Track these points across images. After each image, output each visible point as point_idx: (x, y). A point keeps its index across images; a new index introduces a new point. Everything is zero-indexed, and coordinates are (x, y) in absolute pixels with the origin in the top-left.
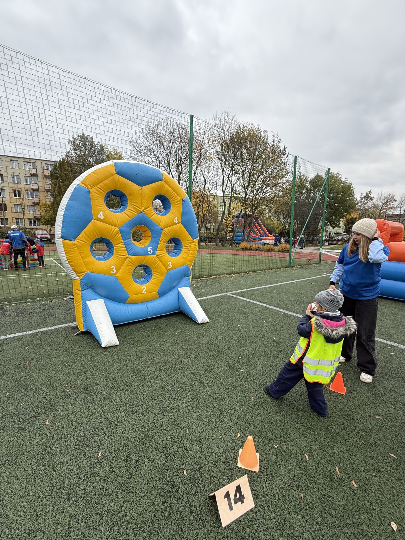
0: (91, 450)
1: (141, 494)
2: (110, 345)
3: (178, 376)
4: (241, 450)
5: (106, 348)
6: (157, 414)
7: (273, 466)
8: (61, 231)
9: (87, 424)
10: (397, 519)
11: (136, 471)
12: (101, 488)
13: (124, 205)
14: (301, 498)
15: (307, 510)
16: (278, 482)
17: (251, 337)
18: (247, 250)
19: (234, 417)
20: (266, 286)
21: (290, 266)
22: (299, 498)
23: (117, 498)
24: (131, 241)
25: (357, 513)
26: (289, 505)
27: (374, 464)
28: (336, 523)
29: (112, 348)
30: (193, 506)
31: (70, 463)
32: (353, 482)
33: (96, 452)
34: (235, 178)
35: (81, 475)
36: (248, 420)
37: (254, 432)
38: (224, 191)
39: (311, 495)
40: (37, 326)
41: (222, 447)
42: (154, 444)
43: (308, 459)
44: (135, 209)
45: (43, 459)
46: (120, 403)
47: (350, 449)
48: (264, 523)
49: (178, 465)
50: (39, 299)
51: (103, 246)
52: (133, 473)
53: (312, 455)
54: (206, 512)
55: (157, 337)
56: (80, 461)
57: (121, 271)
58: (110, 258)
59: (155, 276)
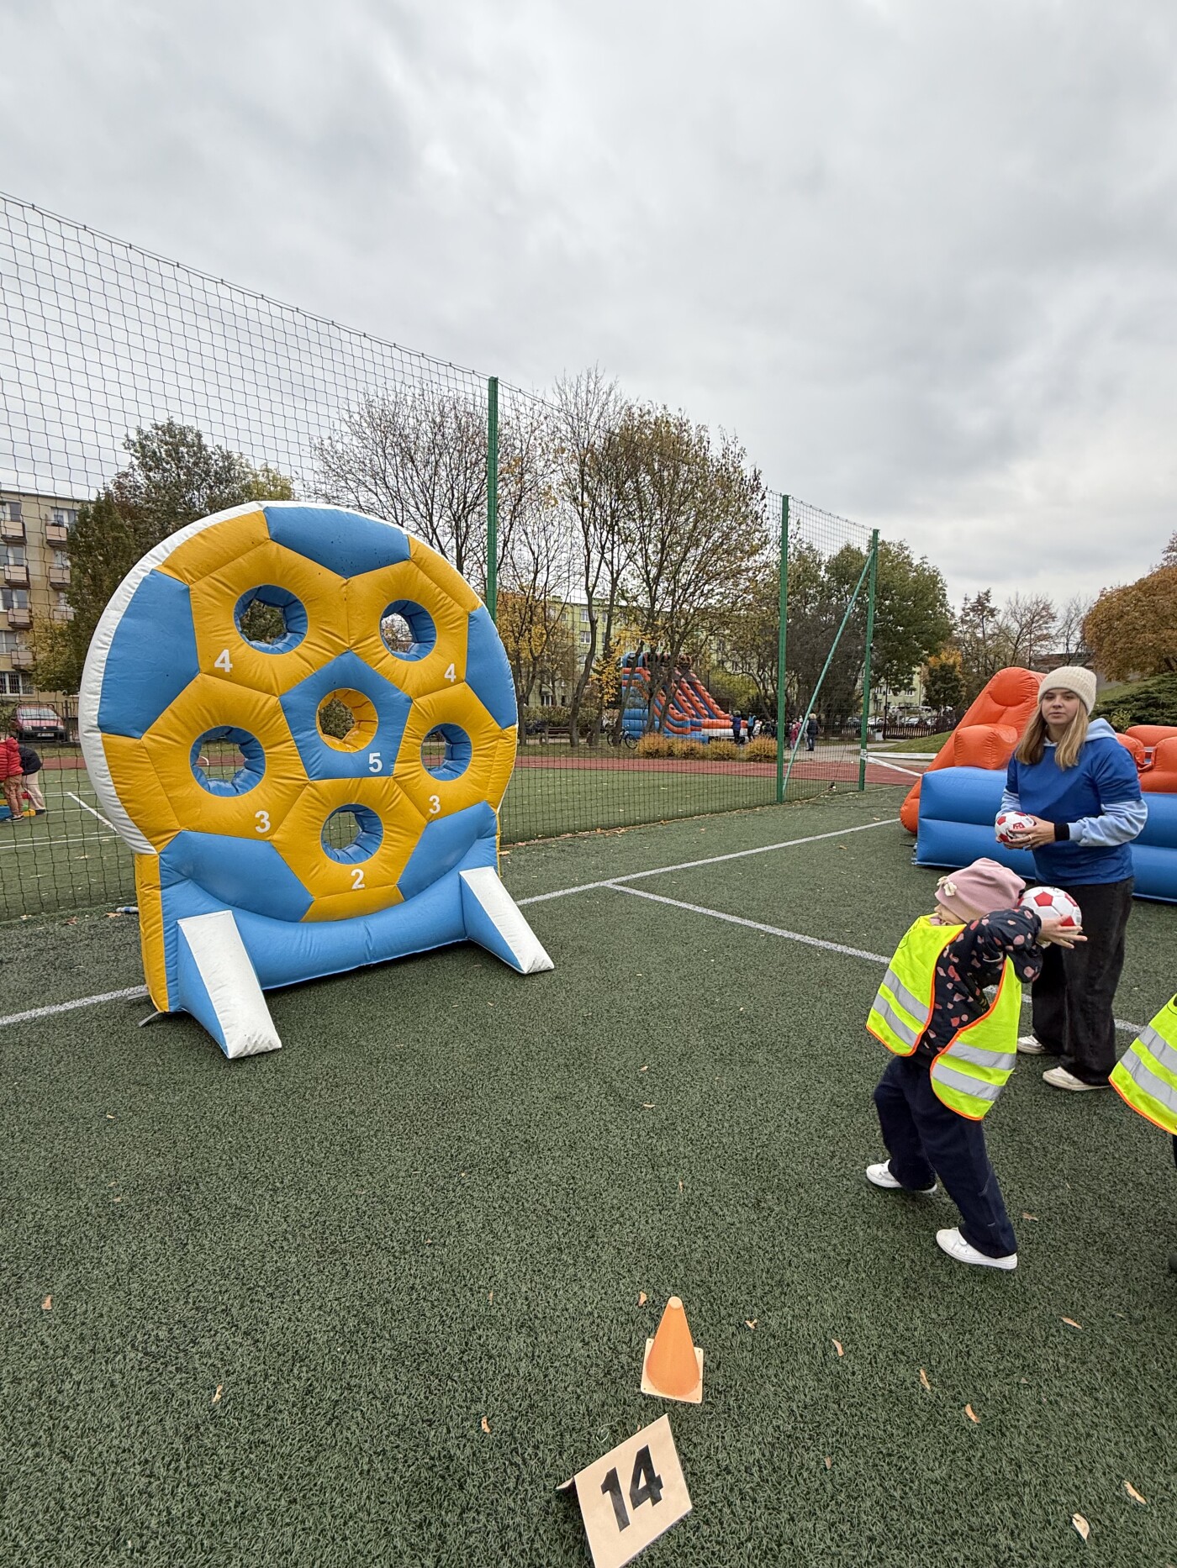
0: (191, 1380)
1: (348, 1506)
2: (252, 1049)
3: (461, 1134)
4: (649, 1342)
5: (240, 1060)
6: (397, 1254)
7: (744, 1383)
8: (98, 707)
9: (178, 1300)
10: (1088, 1505)
11: (334, 1435)
12: (221, 1500)
13: (294, 629)
14: (826, 1469)
15: (843, 1505)
16: (757, 1429)
17: (675, 1006)
18: (659, 757)
19: (627, 1244)
20: (715, 860)
21: (780, 800)
22: (818, 1470)
23: (274, 1526)
24: (316, 736)
25: (981, 1498)
26: (790, 1495)
27: (1023, 1353)
28: (922, 1533)
29: (257, 1059)
30: (508, 1526)
31: (122, 1429)
32: (968, 1409)
33: (206, 1386)
34: (620, 554)
35: (157, 1464)
36: (669, 1251)
37: (688, 1287)
38: (591, 589)
39: (853, 1458)
40: (17, 1001)
41: (596, 1337)
42: (390, 1345)
43: (841, 1352)
44: (329, 641)
45: (30, 1423)
46: (285, 1226)
47: (956, 1314)
48: (719, 1556)
49: (463, 1404)
50: (24, 917)
51: (232, 750)
52: (324, 1441)
53: (852, 1340)
54: (548, 1542)
55: (399, 1020)
56: (154, 1419)
57: (286, 824)
58: (253, 788)
59: (390, 836)
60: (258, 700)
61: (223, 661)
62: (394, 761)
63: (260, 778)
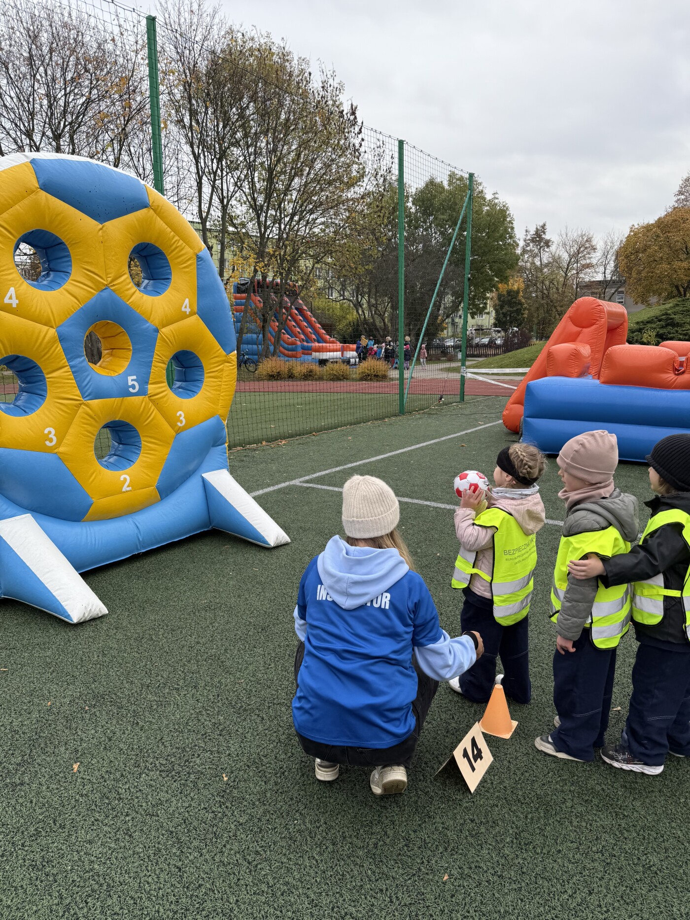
0: (202, 776)
2: (88, 616)
5: (81, 624)
13: (62, 269)
18: (281, 379)
21: (402, 411)
24: (84, 364)
29: (93, 623)
33: (214, 776)
35: (213, 808)
38: (204, 216)
44: (91, 279)
57: (68, 439)
58: (38, 408)
59: (147, 446)
60: (40, 332)
61: (11, 298)
62: (147, 383)
63: (44, 400)
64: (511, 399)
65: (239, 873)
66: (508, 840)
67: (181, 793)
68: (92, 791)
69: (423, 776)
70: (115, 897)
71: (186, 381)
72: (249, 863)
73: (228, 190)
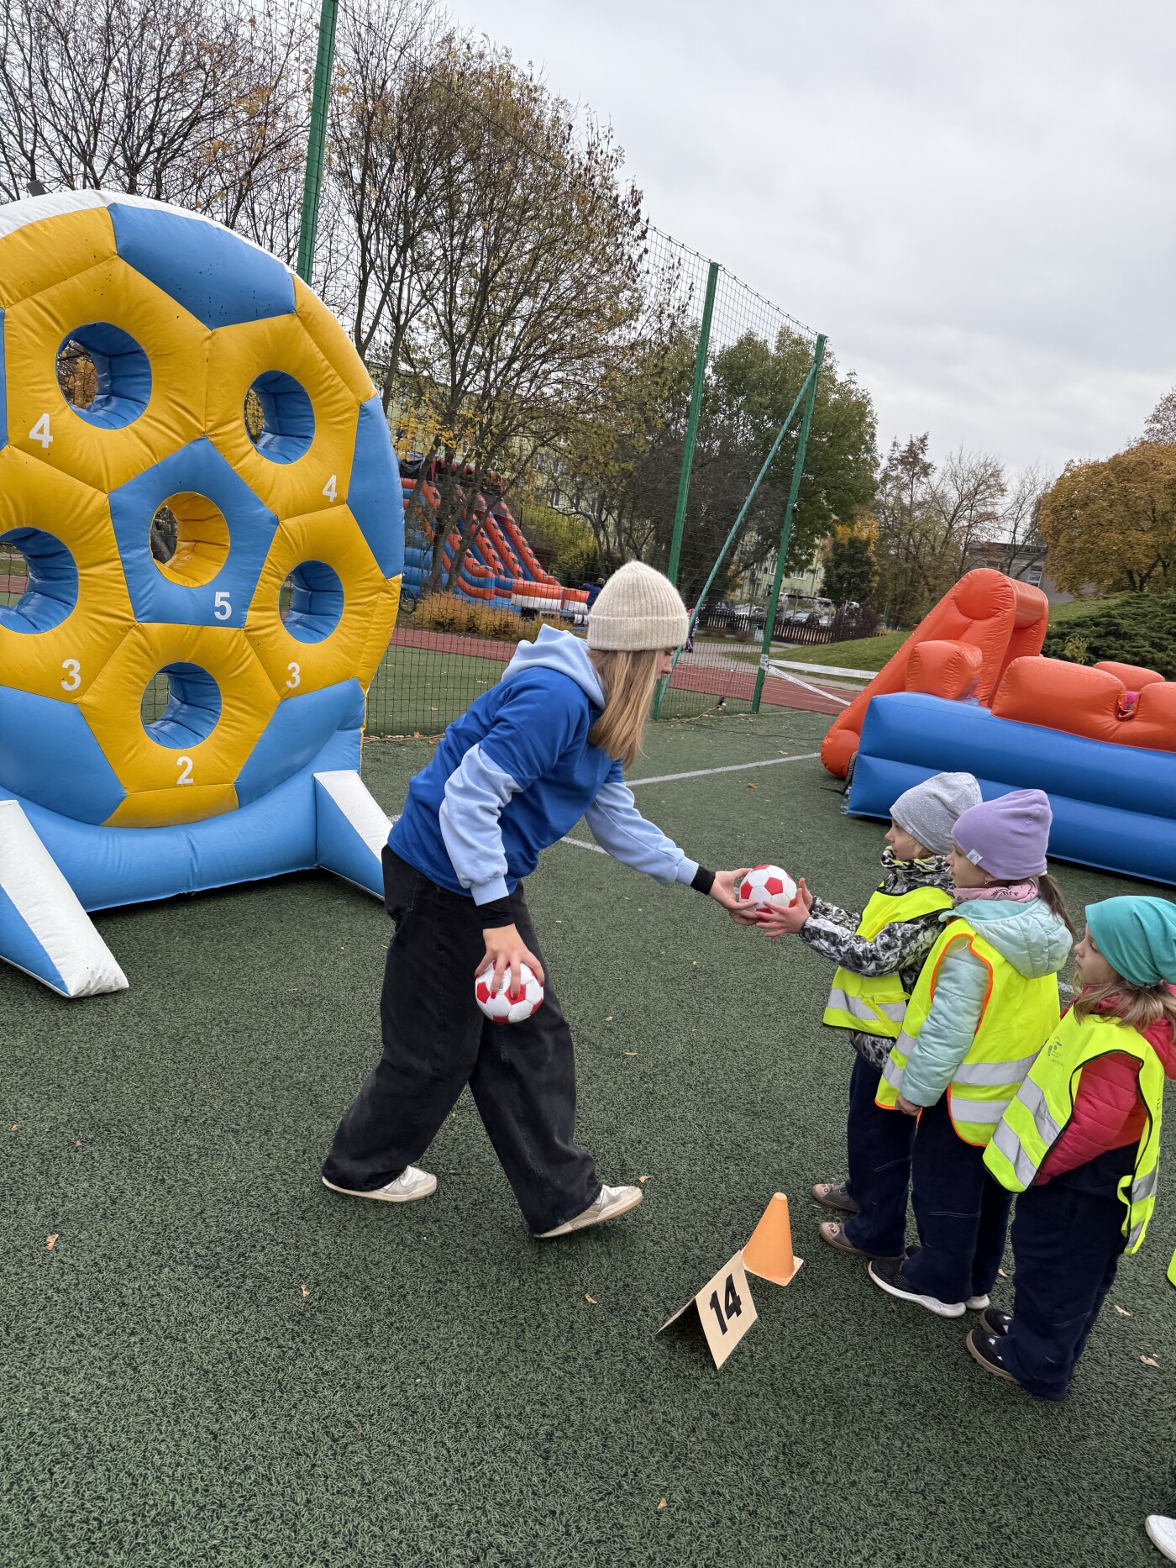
0: (265, 1283)
2: (95, 987)
9: (195, 1224)
17: (617, 957)
18: (455, 630)
24: (145, 560)
33: (287, 1286)
35: (281, 1340)
44: (179, 419)
55: (271, 962)
57: (101, 682)
58: (58, 623)
59: (231, 714)
60: (80, 496)
61: (41, 431)
62: (246, 607)
63: (69, 612)
64: (840, 721)
65: (315, 1455)
66: (770, 1454)
67: (227, 1308)
68: (77, 1285)
69: (638, 1330)
70: (101, 1469)
71: (309, 613)
72: (335, 1440)
73: (409, 302)
